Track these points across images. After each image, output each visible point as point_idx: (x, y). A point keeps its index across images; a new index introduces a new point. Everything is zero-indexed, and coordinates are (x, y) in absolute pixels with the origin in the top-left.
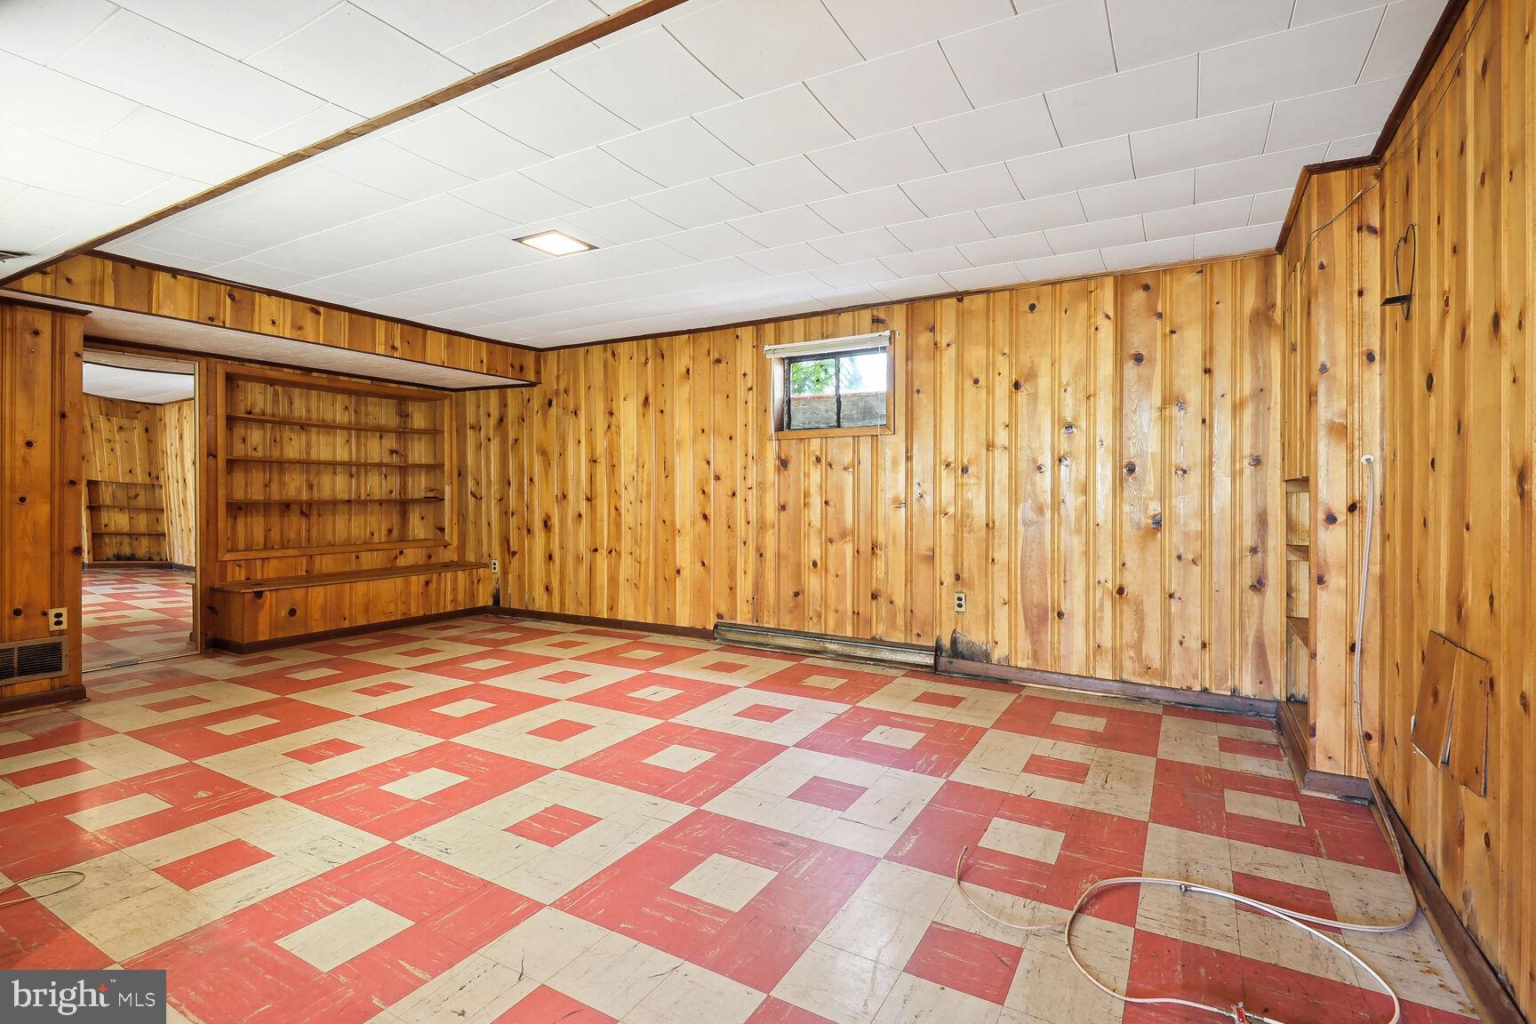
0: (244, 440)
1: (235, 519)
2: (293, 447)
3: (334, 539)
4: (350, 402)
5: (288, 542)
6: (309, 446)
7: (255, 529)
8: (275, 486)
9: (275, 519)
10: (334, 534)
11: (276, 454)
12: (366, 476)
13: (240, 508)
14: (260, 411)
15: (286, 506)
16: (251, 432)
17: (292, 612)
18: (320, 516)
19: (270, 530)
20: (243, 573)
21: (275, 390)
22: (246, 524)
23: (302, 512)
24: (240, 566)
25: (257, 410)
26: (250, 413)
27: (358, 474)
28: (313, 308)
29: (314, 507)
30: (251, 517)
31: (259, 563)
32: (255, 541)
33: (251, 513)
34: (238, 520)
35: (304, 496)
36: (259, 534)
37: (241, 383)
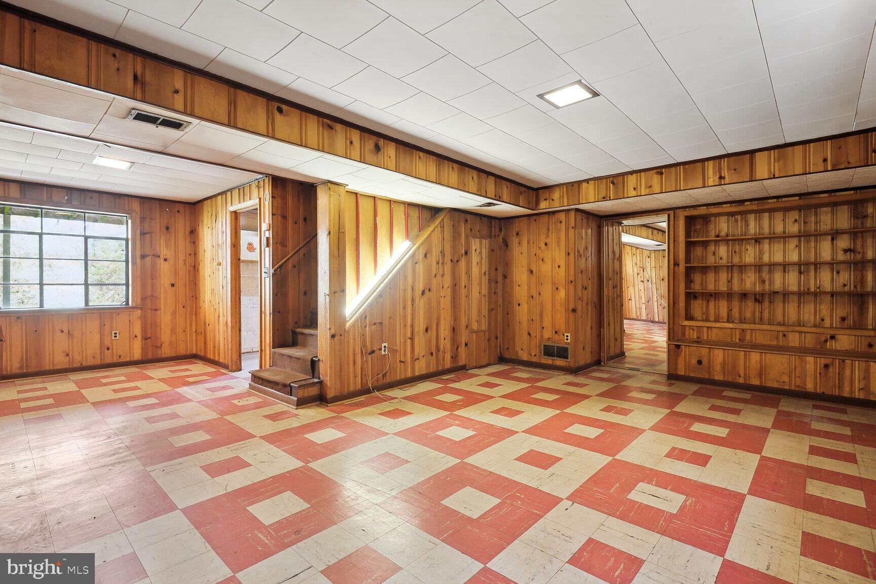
0: (714, 254)
1: (708, 302)
2: (750, 255)
3: (784, 320)
4: (800, 216)
5: (745, 319)
6: (761, 253)
7: (721, 308)
8: (735, 281)
9: (736, 304)
10: (784, 315)
11: (736, 260)
12: (816, 272)
13: (711, 295)
14: (725, 234)
15: (744, 296)
16: (719, 248)
17: (700, 362)
18: (771, 302)
19: (731, 310)
20: (695, 334)
21: (735, 218)
22: (715, 306)
23: (756, 299)
24: (693, 330)
25: (723, 234)
26: (718, 236)
27: (808, 271)
28: (658, 172)
29: (767, 297)
30: (719, 301)
31: (705, 329)
32: (721, 316)
33: (719, 299)
34: (710, 302)
35: (758, 288)
36: (724, 312)
37: (713, 218)
